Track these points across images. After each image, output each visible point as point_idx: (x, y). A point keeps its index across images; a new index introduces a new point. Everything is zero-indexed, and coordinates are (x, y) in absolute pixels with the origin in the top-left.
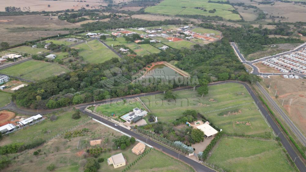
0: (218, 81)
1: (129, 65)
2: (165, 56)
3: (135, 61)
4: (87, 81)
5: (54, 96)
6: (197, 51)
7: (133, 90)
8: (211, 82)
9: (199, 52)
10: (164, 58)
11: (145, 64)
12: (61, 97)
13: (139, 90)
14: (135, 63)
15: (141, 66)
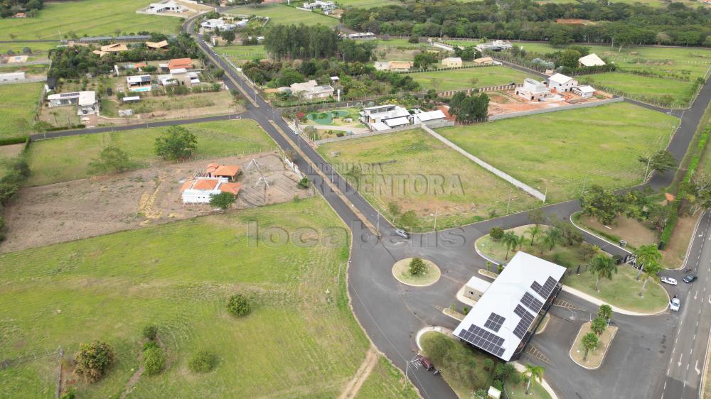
0: (673, 44)
1: (512, 11)
2: (591, 10)
3: (525, 7)
4: (437, 17)
5: (390, 22)
6: (670, 13)
7: (502, 31)
8: (657, 44)
9: (675, 15)
10: (586, 12)
11: (541, 14)
12: (399, 23)
13: (512, 32)
14: (525, 11)
15: (534, 16)
